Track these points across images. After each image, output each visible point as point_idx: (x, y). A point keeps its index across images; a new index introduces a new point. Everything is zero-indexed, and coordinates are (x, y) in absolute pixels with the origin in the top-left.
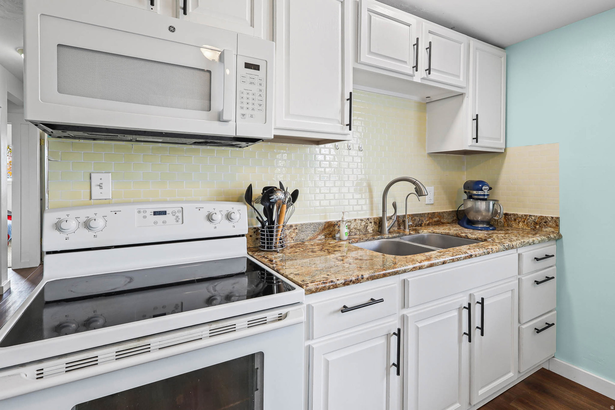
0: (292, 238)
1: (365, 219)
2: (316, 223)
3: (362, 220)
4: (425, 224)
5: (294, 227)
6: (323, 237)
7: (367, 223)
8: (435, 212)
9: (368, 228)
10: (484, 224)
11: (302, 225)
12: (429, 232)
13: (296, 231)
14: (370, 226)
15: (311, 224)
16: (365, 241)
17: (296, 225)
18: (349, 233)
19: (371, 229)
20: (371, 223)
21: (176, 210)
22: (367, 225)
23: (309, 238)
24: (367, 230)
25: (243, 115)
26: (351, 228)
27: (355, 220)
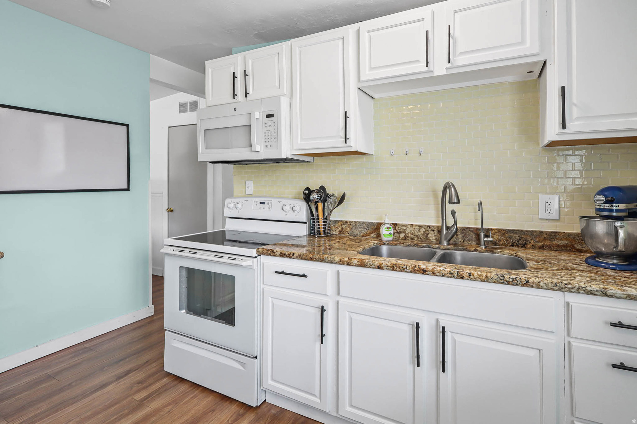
0: (347, 232)
1: (425, 226)
2: (369, 223)
3: (420, 226)
4: (533, 245)
5: (349, 223)
6: (375, 236)
7: (427, 231)
9: (428, 236)
11: (356, 222)
12: (511, 255)
13: (351, 227)
14: (431, 234)
15: (363, 223)
16: (405, 246)
17: (351, 222)
18: (405, 237)
19: (434, 238)
20: (433, 231)
21: (269, 202)
23: (361, 234)
24: (427, 238)
25: (266, 146)
26: (407, 232)
27: (412, 225)
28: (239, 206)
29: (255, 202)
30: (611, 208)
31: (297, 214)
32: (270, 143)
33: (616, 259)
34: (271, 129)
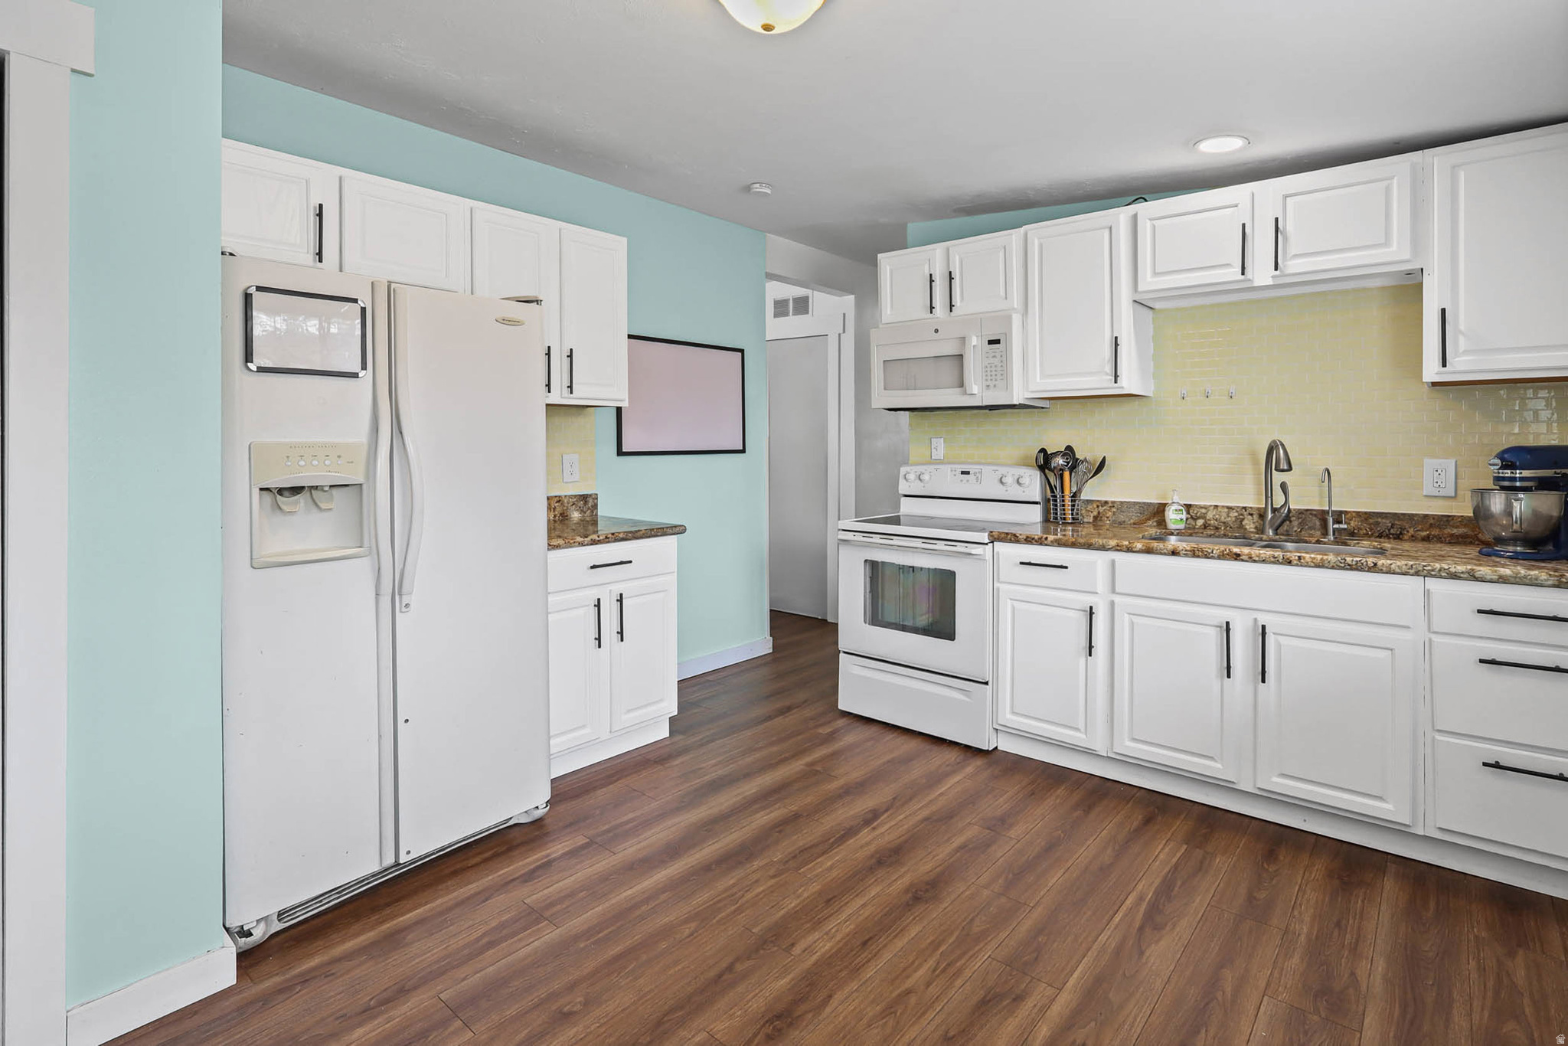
0: (1108, 517)
1: (1238, 507)
2: (1144, 503)
3: (1230, 508)
4: (1412, 536)
5: (1110, 505)
6: (1155, 524)
7: (1242, 515)
8: (1454, 516)
9: (1243, 523)
10: (1517, 546)
11: (1121, 502)
12: (1374, 547)
13: (1114, 510)
14: (1248, 520)
15: (1135, 503)
16: (1205, 537)
17: (1113, 502)
18: (1205, 525)
19: (1252, 526)
20: (1251, 515)
21: (977, 471)
22: (1241, 517)
23: (1132, 521)
24: (1241, 527)
25: (988, 386)
26: (1208, 518)
27: (1216, 507)
28: (926, 477)
29: (952, 471)
30: (1513, 475)
31: (1025, 490)
32: (994, 383)
33: (1520, 546)
34: (996, 361)
